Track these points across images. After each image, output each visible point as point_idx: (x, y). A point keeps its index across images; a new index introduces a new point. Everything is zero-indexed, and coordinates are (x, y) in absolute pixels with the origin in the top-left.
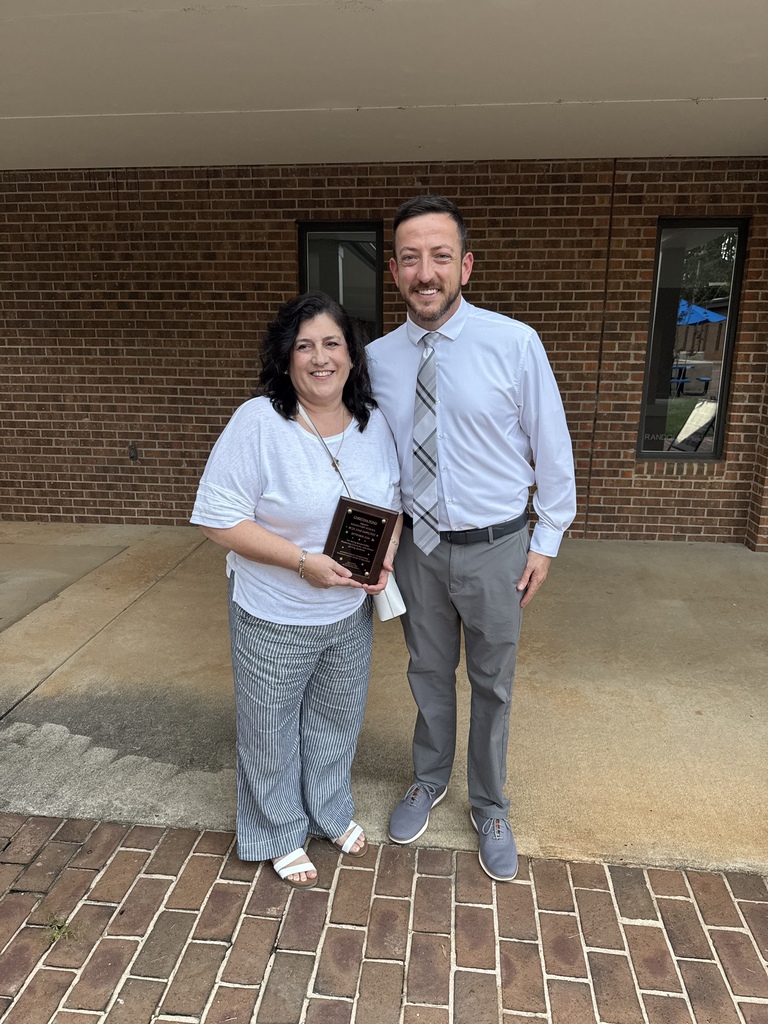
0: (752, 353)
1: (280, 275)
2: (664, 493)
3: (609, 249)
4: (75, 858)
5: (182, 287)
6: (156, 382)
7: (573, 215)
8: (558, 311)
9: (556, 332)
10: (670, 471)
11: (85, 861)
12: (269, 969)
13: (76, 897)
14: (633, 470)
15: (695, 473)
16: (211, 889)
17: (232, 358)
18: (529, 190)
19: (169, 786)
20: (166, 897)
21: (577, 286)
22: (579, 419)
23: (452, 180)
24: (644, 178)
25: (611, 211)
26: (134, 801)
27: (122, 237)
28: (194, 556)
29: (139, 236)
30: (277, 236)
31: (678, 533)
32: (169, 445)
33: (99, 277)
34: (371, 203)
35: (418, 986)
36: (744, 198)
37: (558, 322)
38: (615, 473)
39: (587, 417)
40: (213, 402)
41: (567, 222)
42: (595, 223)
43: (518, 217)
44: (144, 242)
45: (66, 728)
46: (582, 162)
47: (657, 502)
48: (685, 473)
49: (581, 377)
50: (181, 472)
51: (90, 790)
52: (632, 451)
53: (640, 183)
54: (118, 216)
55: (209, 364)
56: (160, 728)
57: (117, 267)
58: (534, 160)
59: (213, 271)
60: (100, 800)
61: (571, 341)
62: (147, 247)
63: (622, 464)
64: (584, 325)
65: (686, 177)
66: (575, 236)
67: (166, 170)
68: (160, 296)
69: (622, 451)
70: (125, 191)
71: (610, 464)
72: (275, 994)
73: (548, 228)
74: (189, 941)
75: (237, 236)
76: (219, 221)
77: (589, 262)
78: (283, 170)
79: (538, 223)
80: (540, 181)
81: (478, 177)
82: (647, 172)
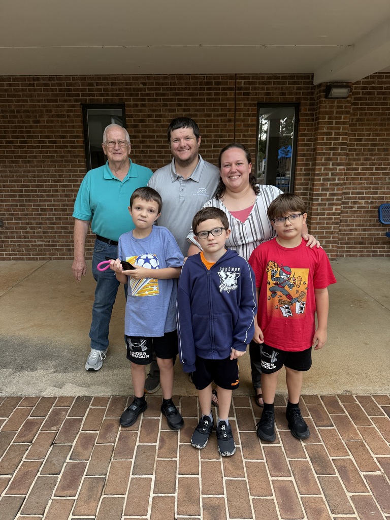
0: (303, 168)
1: (74, 130)
3: (235, 118)
5: (23, 137)
6: (12, 186)
7: (217, 101)
8: (212, 149)
9: (212, 159)
12: (49, 452)
16: (25, 421)
17: (51, 173)
18: (195, 89)
20: (2, 427)
21: (221, 136)
23: (158, 84)
24: (250, 83)
25: (235, 100)
28: (33, 275)
30: (71, 111)
32: (20, 219)
34: (118, 95)
35: (119, 453)
36: (296, 93)
37: (213, 154)
40: (42, 196)
41: (215, 105)
42: (228, 105)
43: (191, 102)
46: (220, 76)
50: (27, 233)
53: (248, 86)
55: (38, 176)
56: (7, 354)
58: (197, 74)
59: (38, 129)
62: (3, 117)
65: (269, 83)
66: (219, 111)
67: (11, 77)
68: (11, 142)
72: (51, 462)
73: (205, 108)
74: (11, 444)
75: (51, 111)
76: (40, 104)
77: (226, 124)
78: (72, 78)
79: (201, 105)
80: (200, 85)
81: (170, 82)
82: (251, 80)
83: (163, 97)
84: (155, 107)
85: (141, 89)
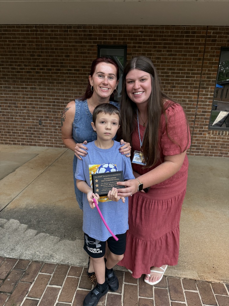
2: (216, 141)
3: (203, 58)
4: (22, 277)
5: (58, 66)
6: (48, 99)
7: (192, 45)
8: (185, 78)
9: (184, 85)
10: (219, 134)
11: (26, 278)
13: (23, 295)
14: (207, 133)
15: (227, 135)
16: (75, 293)
17: (74, 92)
18: (177, 36)
19: (57, 246)
20: (58, 296)
21: (192, 70)
22: (190, 115)
23: (151, 32)
24: (217, 33)
25: (205, 44)
26: (44, 252)
27: (38, 49)
28: (60, 158)
29: (43, 49)
30: (90, 50)
31: (220, 154)
32: (52, 120)
33: (30, 62)
34: (123, 39)
37: (185, 82)
38: (201, 134)
39: (193, 115)
41: (190, 48)
42: (199, 48)
43: (173, 46)
44: (45, 50)
45: (18, 221)
47: (214, 144)
48: (224, 135)
49: (192, 101)
50: (56, 129)
51: (27, 247)
52: (207, 127)
53: (215, 35)
54: (36, 42)
55: (66, 93)
56: (52, 222)
57: (36, 59)
58: (180, 26)
59: (68, 61)
60: (31, 252)
61: (189, 89)
62: (46, 52)
63: (204, 131)
64: (194, 83)
66: (192, 53)
67: (53, 26)
68: (50, 70)
69: (204, 127)
70: (39, 32)
71: (200, 131)
73: (183, 50)
75: (77, 49)
76: (71, 44)
77: (197, 62)
78: (93, 26)
79: (180, 48)
80: (181, 33)
81: (160, 31)
82: (218, 31)
83: (154, 42)
84: (148, 48)
85: (139, 36)
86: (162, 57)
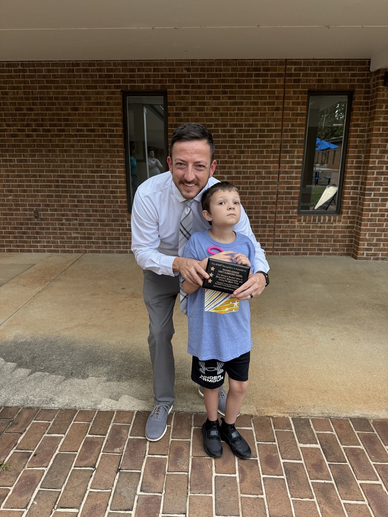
0: (355, 160)
1: (113, 119)
2: (311, 232)
3: (283, 107)
4: (9, 428)
5: (61, 126)
6: (48, 176)
7: (265, 88)
8: (258, 139)
9: (257, 149)
10: (314, 220)
11: (14, 428)
12: (116, 481)
13: (9, 448)
14: (296, 220)
15: (327, 221)
16: (84, 440)
17: (88, 163)
18: (242, 75)
19: (60, 387)
20: (59, 446)
21: (268, 126)
22: (269, 195)
23: (203, 70)
24: (300, 69)
25: (284, 87)
26: (40, 396)
27: (27, 99)
28: (70, 269)
29: (36, 98)
30: (111, 98)
31: (319, 252)
32: (56, 210)
33: (15, 120)
34: (160, 81)
35: (196, 485)
36: (351, 81)
37: (258, 144)
38: (287, 222)
39: (273, 193)
40: (79, 187)
41: (262, 92)
42: (276, 93)
43: (237, 90)
44: (39, 101)
45: (2, 359)
46: (270, 61)
47: (308, 236)
48: (322, 221)
49: (270, 173)
50: (62, 224)
51: (17, 391)
52: (296, 210)
53: (299, 72)
54: (24, 87)
55: (75, 166)
56: (54, 357)
57: (25, 115)
58: (245, 60)
59: (77, 117)
60: (22, 396)
61: (265, 154)
62: (41, 104)
63: (291, 217)
64: (271, 146)
65: (322, 69)
66: (266, 99)
67: (50, 62)
68: (49, 131)
69: (291, 211)
70: (28, 73)
71: (285, 217)
72: (120, 494)
73: (252, 95)
74: (72, 468)
75: (89, 98)
76: (79, 90)
77: (274, 113)
78: (113, 63)
79: (247, 92)
80: (248, 71)
81: (216, 68)
82: (302, 66)
83: (208, 84)
84: (199, 94)
85: (184, 76)
86: (221, 107)
